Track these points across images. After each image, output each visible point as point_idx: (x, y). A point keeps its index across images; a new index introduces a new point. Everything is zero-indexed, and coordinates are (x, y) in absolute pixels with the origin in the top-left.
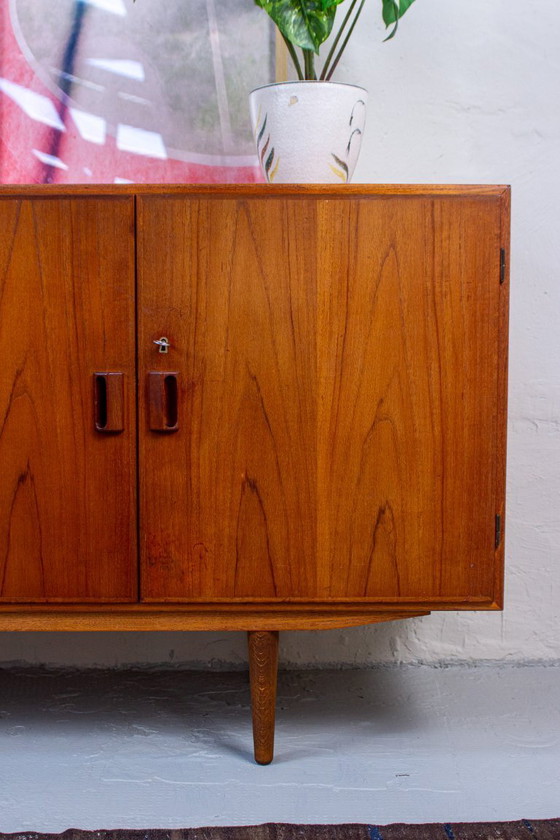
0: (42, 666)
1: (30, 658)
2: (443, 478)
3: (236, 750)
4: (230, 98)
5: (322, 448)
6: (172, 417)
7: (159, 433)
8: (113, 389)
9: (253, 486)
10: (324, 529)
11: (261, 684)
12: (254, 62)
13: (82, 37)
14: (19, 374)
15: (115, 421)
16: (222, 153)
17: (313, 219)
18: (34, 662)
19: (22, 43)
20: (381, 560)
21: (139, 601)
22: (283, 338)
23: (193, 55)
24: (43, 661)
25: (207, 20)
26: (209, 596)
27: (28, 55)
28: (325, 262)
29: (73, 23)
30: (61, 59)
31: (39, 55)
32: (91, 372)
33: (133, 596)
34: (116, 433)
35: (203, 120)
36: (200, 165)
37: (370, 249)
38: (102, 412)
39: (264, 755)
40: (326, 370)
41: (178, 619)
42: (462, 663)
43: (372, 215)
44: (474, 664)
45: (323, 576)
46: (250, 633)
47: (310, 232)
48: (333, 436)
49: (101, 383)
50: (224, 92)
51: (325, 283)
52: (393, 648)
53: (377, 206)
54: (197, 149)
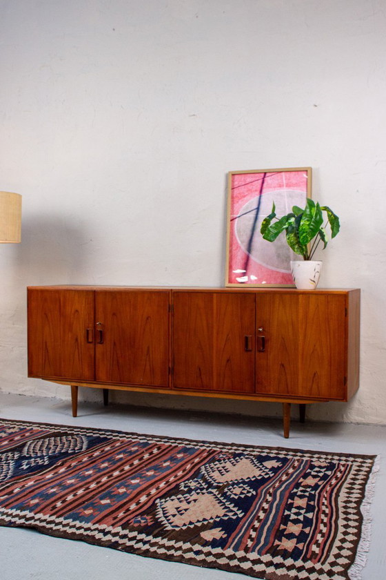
0: (240, 414)
2: (331, 366)
3: (281, 435)
5: (300, 357)
6: (264, 347)
7: (260, 351)
8: (249, 339)
9: (283, 365)
10: (300, 377)
13: (254, 237)
14: (228, 335)
15: (250, 348)
17: (298, 299)
19: (238, 238)
20: (315, 386)
21: (255, 393)
22: (290, 329)
26: (272, 392)
27: (239, 242)
28: (301, 311)
29: (251, 233)
31: (242, 242)
32: (245, 335)
33: (253, 392)
34: (251, 351)
36: (285, 273)
37: (312, 307)
38: (246, 345)
39: (287, 437)
40: (301, 337)
42: (364, 424)
43: (313, 299)
44: (368, 424)
45: (300, 390)
46: (283, 403)
47: (297, 303)
48: (303, 354)
49: (246, 338)
51: (301, 315)
52: (343, 417)
53: (314, 296)
54: (284, 268)
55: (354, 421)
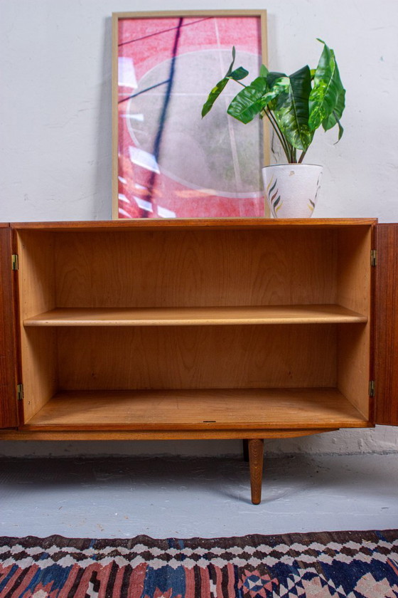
0: (178, 456)
1: (173, 452)
4: (240, 163)
11: (256, 465)
12: (252, 144)
13: (163, 133)
16: (236, 191)
18: (174, 454)
19: (133, 135)
23: (221, 141)
24: (179, 453)
25: (228, 123)
29: (159, 126)
30: (153, 144)
35: (227, 175)
36: (225, 198)
39: (256, 500)
41: (214, 433)
50: (237, 160)
54: (223, 189)
55: (378, 449)
